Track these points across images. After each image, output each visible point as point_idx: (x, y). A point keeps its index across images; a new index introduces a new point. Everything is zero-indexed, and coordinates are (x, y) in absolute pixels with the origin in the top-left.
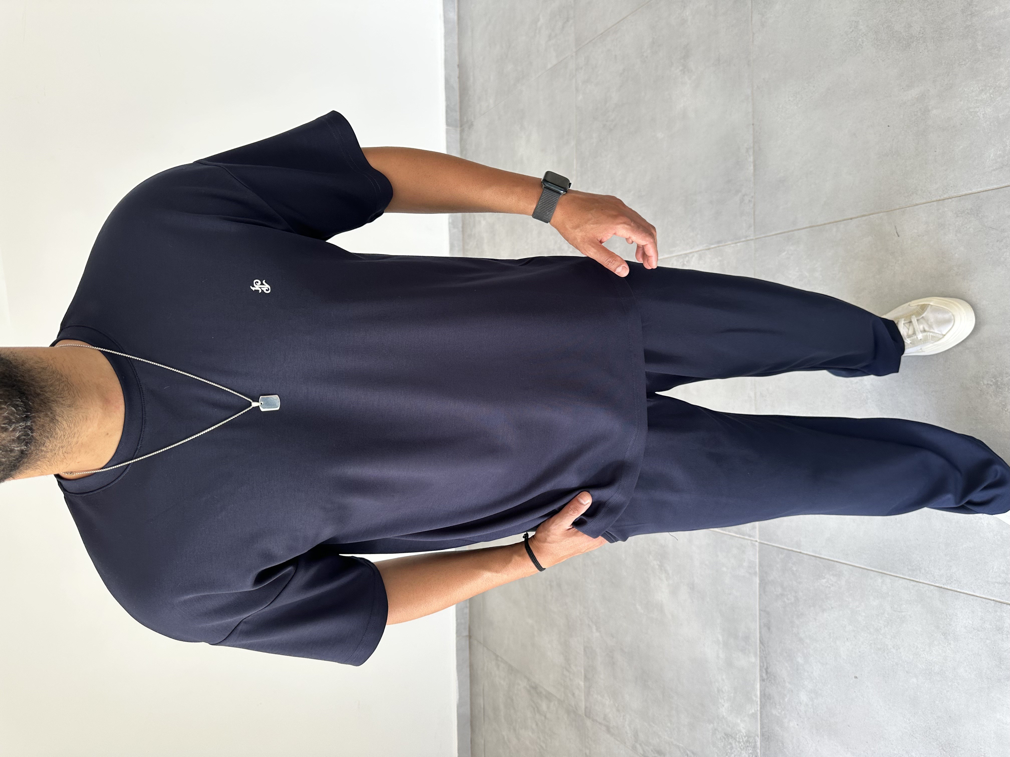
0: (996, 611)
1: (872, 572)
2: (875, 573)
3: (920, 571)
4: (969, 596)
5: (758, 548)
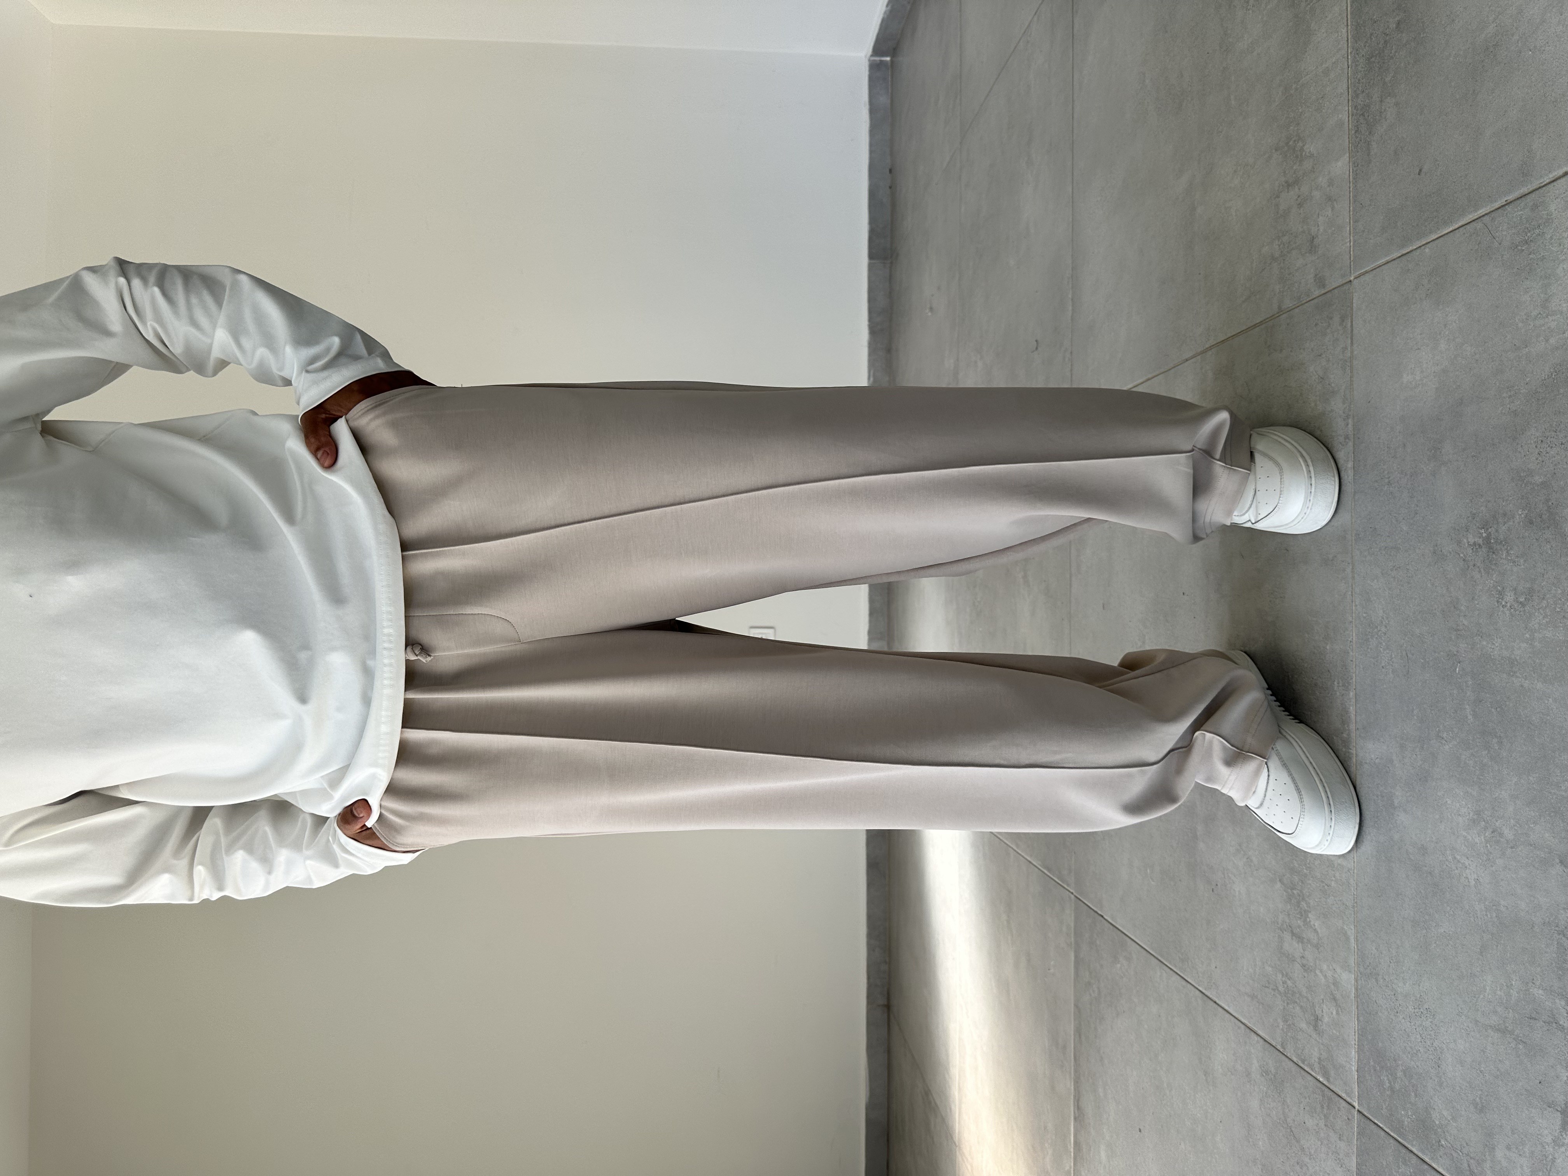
0: (1246, 1043)
2: (1156, 960)
3: (1187, 962)
4: (1226, 1012)
5: (1073, 905)
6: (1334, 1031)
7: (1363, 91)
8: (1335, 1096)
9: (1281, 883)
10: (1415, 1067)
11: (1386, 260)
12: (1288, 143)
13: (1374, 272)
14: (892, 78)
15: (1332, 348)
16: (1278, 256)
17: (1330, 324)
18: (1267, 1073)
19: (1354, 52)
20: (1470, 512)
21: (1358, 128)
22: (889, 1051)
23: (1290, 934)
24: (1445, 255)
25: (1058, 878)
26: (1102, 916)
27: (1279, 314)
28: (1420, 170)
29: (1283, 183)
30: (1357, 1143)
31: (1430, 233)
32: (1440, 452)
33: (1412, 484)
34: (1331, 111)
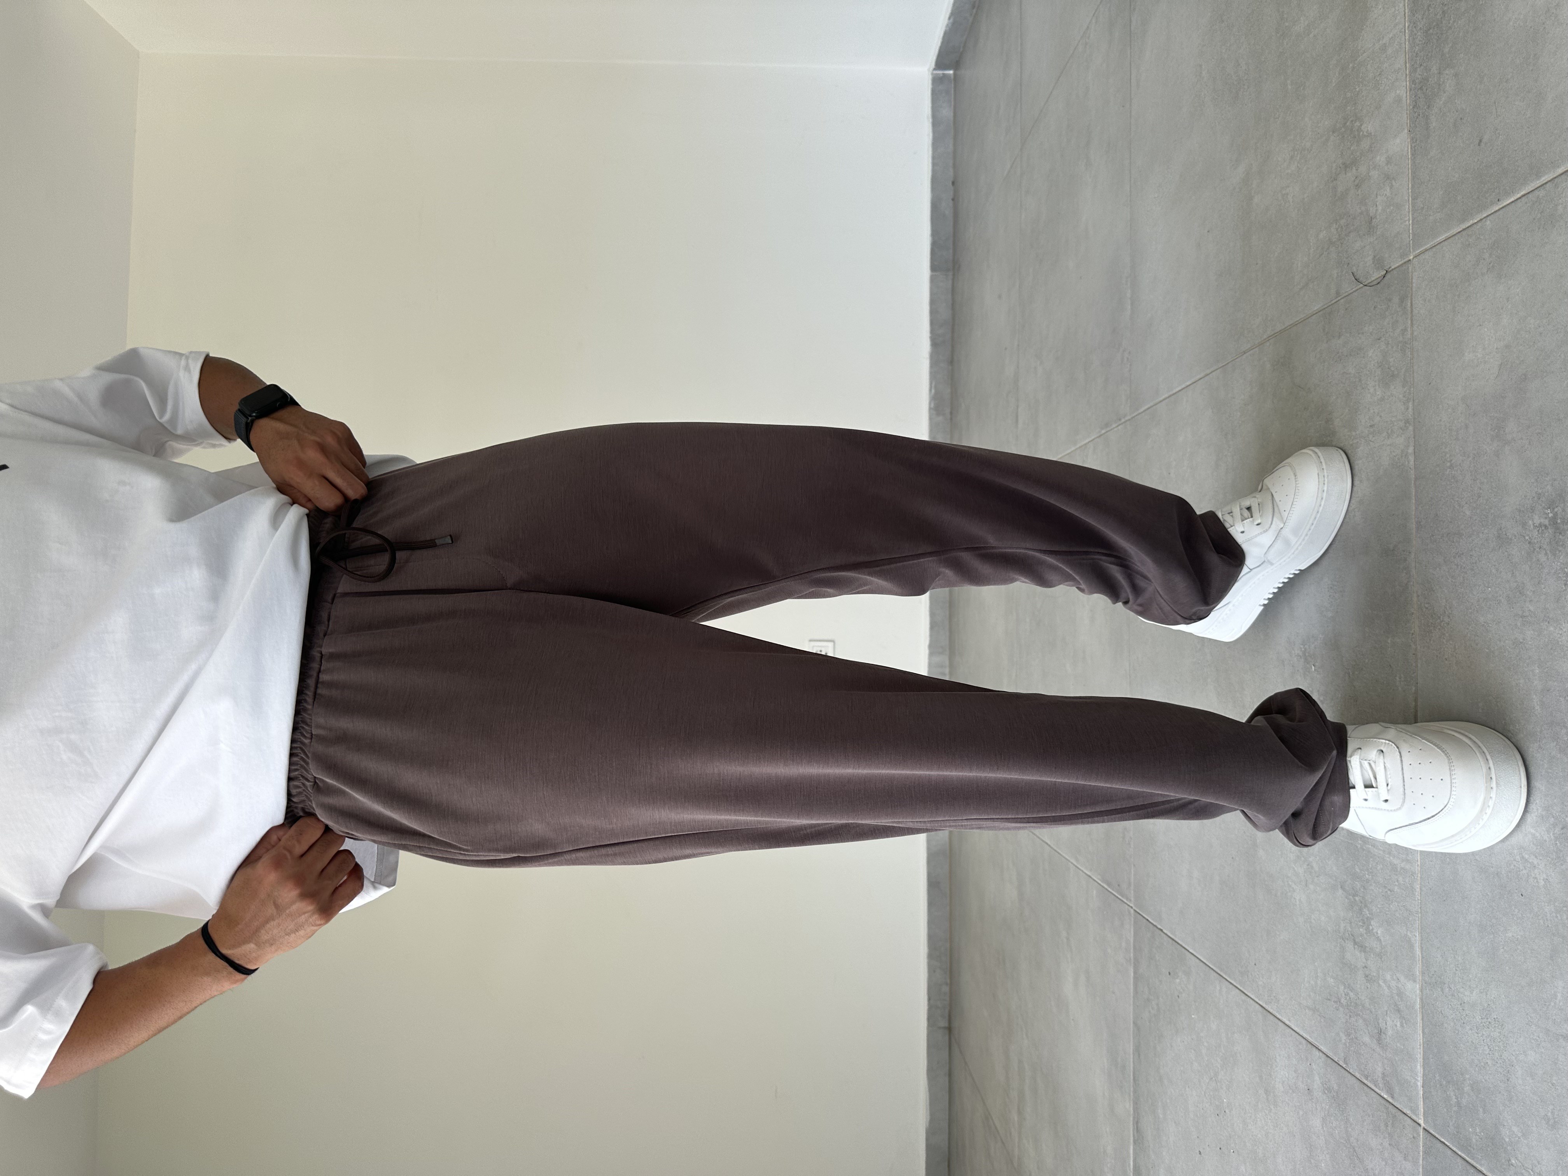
0: (1307, 1059)
1: (1212, 971)
2: (1215, 974)
3: (1248, 975)
4: (1287, 1027)
5: (1132, 919)
6: (1398, 1045)
7: (1421, 65)
8: (1400, 1113)
9: (1343, 891)
10: (1483, 1081)
11: (1446, 236)
12: (1345, 124)
13: (1434, 249)
14: (955, 90)
15: (1391, 330)
16: (1336, 240)
17: (1389, 306)
18: (1329, 1090)
19: (1411, 26)
20: (1536, 493)
21: (1416, 103)
22: (950, 1074)
23: (1352, 944)
24: (1507, 227)
25: (1118, 892)
26: (1162, 930)
27: (1337, 299)
28: (1481, 141)
29: (1341, 165)
30: (1423, 1162)
31: (1491, 205)
32: (1504, 431)
33: (1475, 466)
34: (1388, 88)
